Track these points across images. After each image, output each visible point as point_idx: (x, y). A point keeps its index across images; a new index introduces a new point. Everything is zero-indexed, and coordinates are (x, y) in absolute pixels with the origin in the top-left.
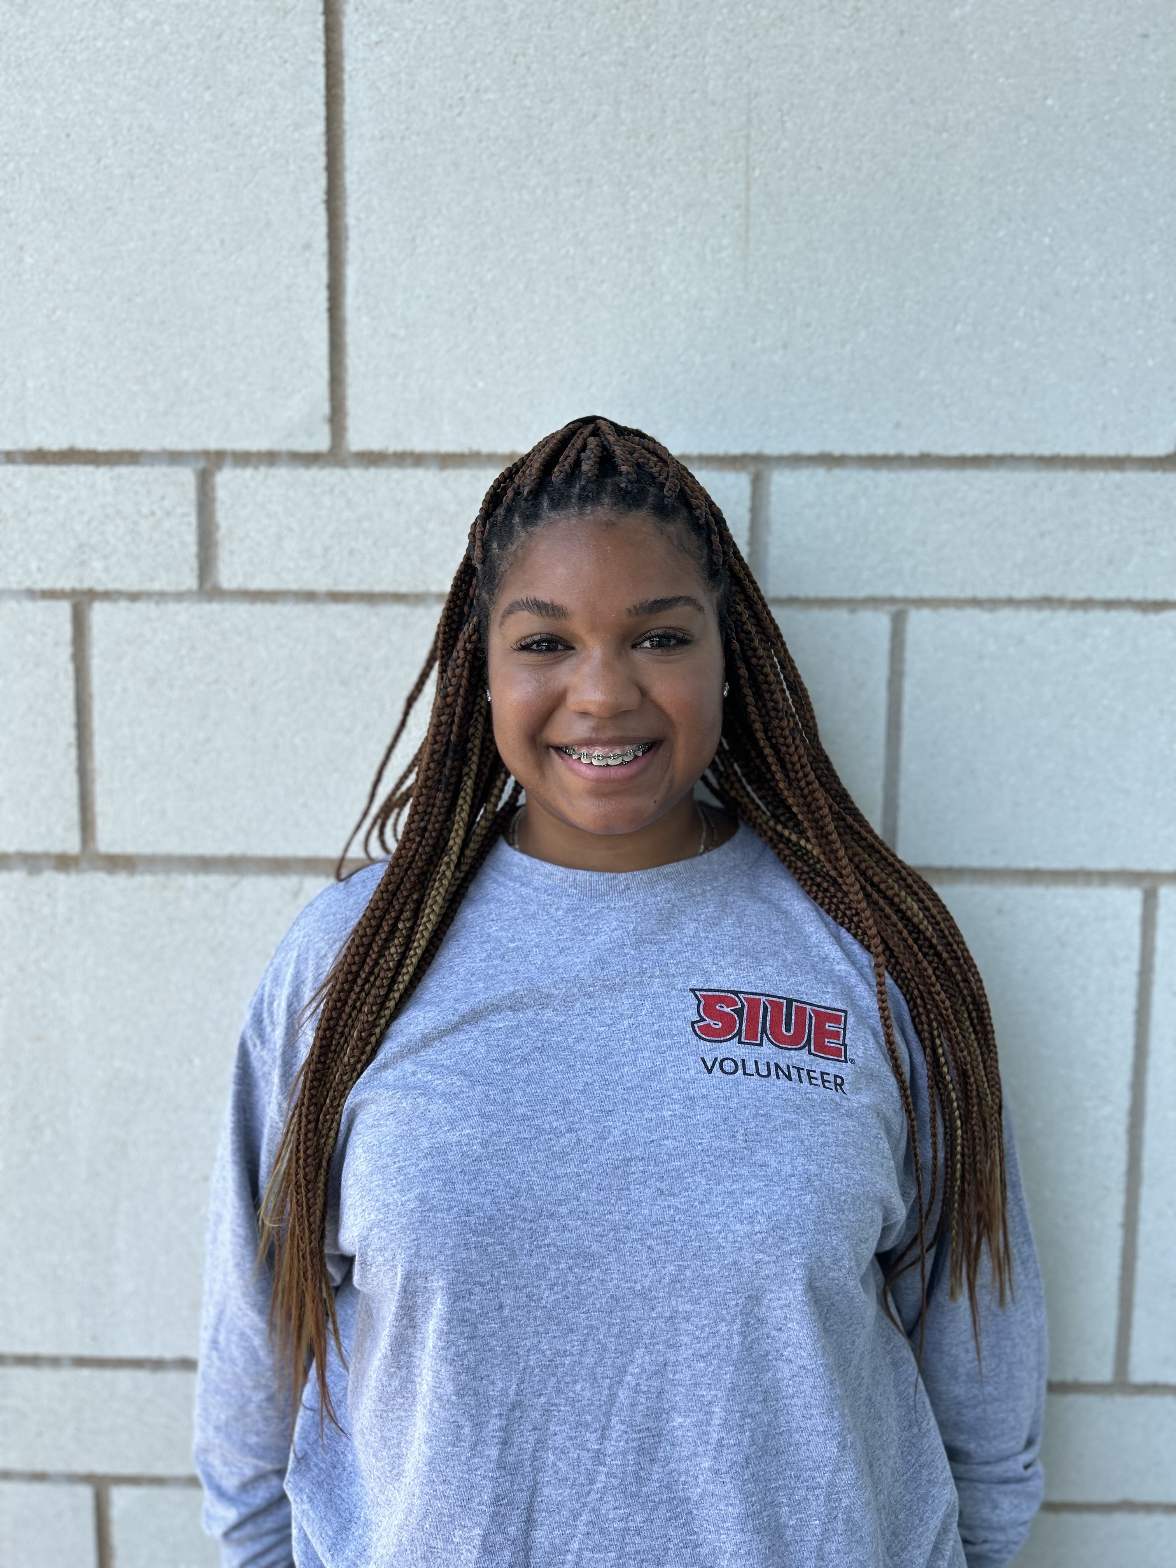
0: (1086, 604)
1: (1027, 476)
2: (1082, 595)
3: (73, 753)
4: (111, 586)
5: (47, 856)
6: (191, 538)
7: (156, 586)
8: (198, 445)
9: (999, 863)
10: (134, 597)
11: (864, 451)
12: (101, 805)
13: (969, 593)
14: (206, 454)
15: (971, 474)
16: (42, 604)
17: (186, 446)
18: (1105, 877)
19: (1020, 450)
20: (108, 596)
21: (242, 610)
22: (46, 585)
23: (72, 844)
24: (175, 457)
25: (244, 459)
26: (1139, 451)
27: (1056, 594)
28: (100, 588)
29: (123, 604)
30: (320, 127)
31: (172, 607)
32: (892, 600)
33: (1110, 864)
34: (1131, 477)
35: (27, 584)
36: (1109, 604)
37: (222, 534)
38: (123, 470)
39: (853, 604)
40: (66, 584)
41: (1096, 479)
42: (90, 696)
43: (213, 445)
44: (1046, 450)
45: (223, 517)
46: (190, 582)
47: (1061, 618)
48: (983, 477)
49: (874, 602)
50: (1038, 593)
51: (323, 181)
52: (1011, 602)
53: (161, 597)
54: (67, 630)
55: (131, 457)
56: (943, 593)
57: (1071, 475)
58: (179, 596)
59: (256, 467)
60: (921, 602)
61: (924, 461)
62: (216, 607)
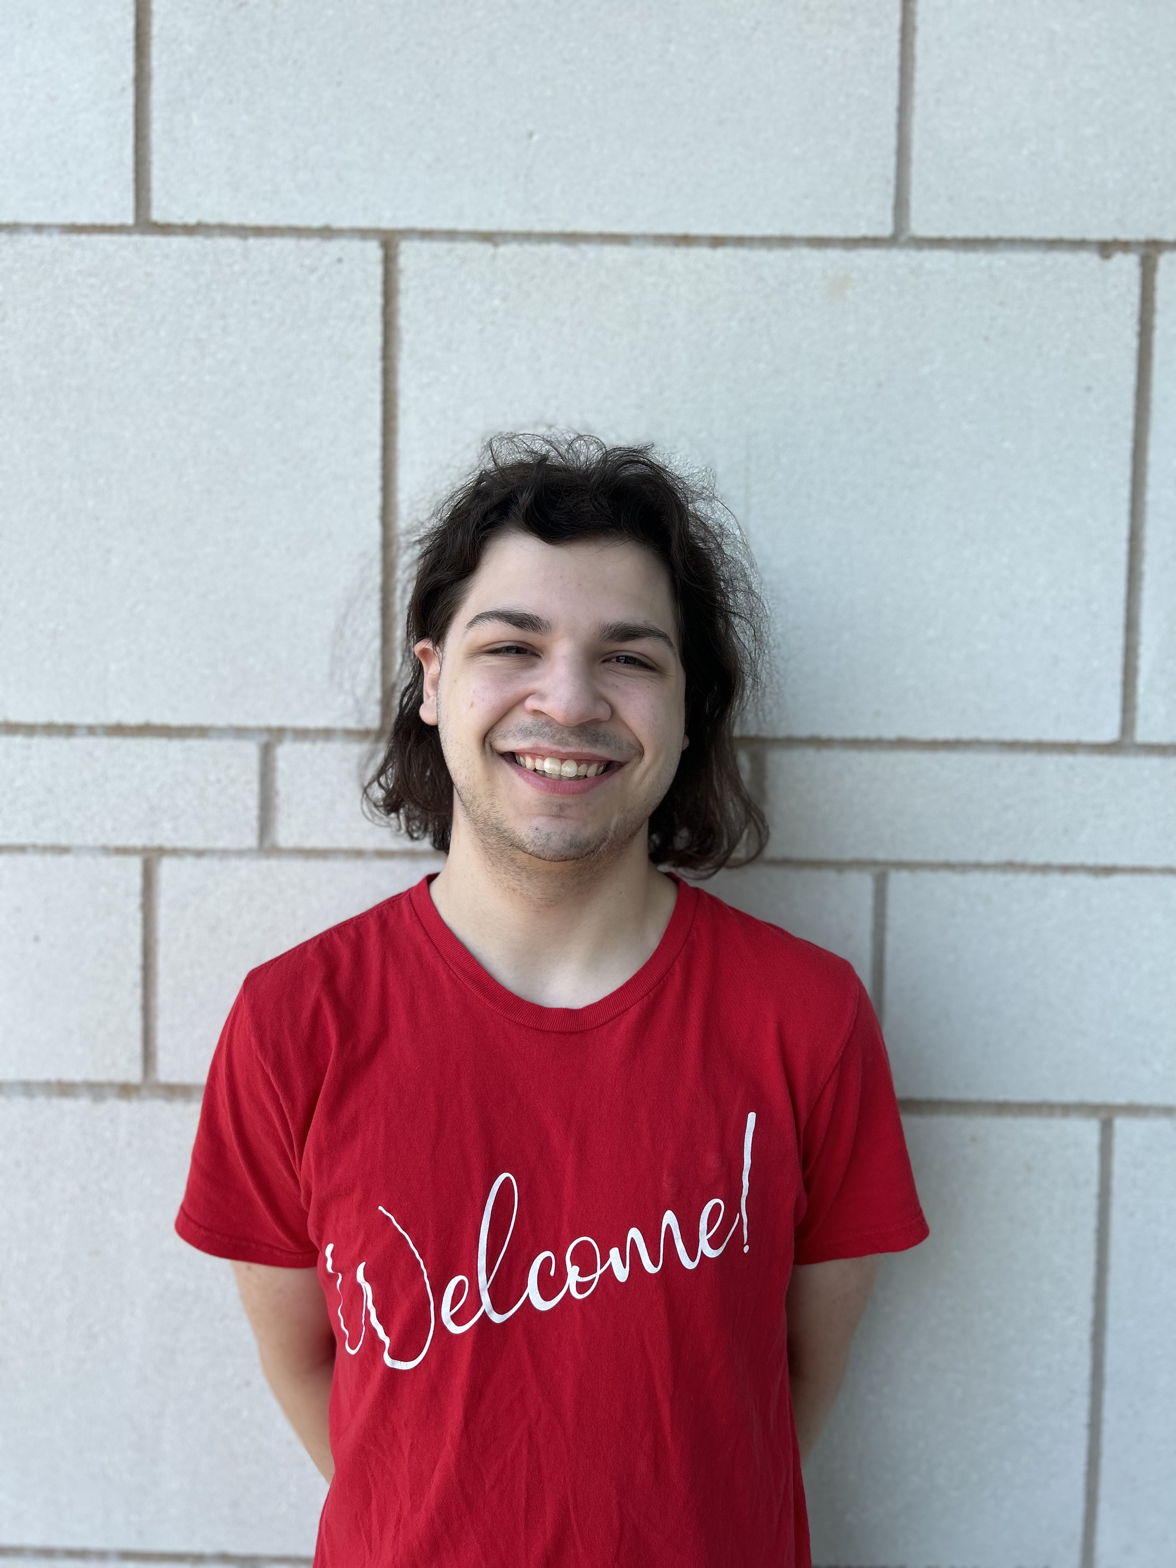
0: (1045, 868)
1: (991, 758)
2: (1041, 860)
3: (138, 992)
4: (179, 844)
5: (110, 1085)
6: (253, 803)
7: (220, 844)
8: (262, 722)
9: (972, 1095)
10: (199, 853)
11: (849, 734)
12: (163, 1038)
13: (941, 857)
14: (269, 730)
15: (942, 756)
16: (116, 860)
17: (251, 723)
18: (1066, 1109)
19: (985, 735)
20: (175, 852)
21: (297, 867)
22: (121, 842)
23: (135, 1075)
24: (240, 732)
25: (303, 734)
26: (1089, 737)
27: (1019, 859)
28: (168, 845)
29: (189, 860)
30: (376, 454)
31: (234, 863)
32: (874, 863)
33: (1070, 1097)
34: (1082, 760)
35: (103, 841)
36: (1066, 869)
37: (281, 800)
38: (193, 743)
39: (840, 866)
40: (137, 841)
41: (1051, 762)
42: (156, 941)
43: (275, 722)
44: (1008, 736)
45: (282, 783)
46: (251, 840)
47: (1023, 882)
48: (953, 759)
49: (858, 865)
50: (1004, 857)
51: (377, 500)
52: (979, 866)
53: (225, 853)
54: (137, 882)
55: (201, 732)
56: (919, 857)
57: (1029, 759)
58: (240, 853)
59: (314, 741)
60: (900, 865)
61: (902, 744)
62: (273, 863)
